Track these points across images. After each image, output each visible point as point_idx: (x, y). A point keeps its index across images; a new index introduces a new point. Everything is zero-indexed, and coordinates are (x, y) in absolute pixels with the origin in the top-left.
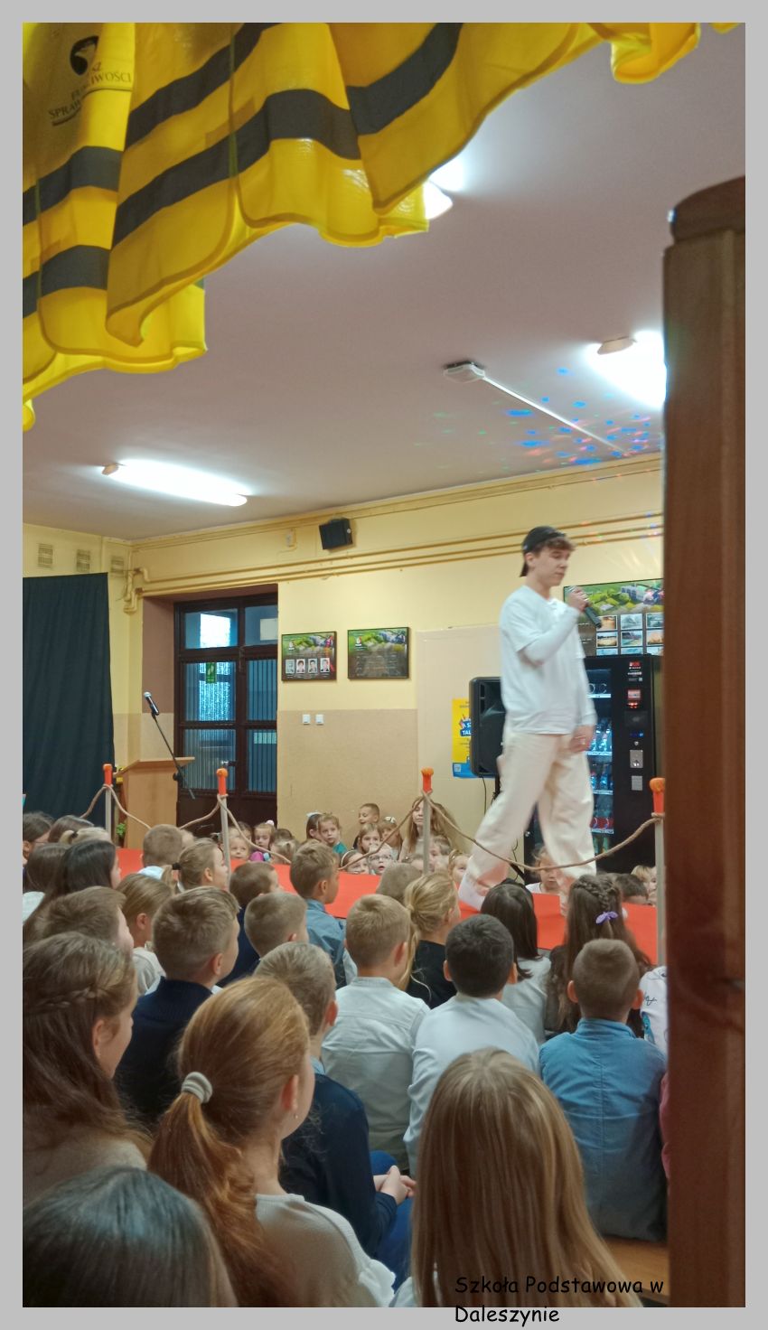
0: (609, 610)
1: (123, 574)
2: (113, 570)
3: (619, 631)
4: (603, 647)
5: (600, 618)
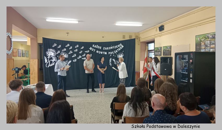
0: (204, 40)
1: (137, 38)
2: (136, 38)
3: (205, 45)
4: (202, 49)
5: (202, 42)
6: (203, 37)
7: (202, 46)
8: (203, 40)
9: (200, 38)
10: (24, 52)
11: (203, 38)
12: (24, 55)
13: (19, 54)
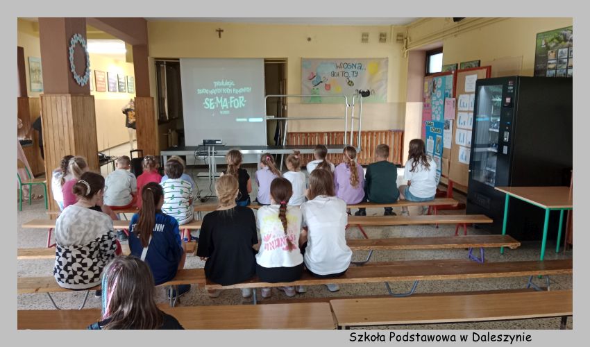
2: (397, 39)
3: (557, 59)
4: (550, 69)
5: (549, 52)
6: (553, 37)
7: (549, 62)
8: (552, 45)
9: (545, 41)
10: (122, 80)
11: (552, 40)
12: (123, 88)
13: (111, 85)
